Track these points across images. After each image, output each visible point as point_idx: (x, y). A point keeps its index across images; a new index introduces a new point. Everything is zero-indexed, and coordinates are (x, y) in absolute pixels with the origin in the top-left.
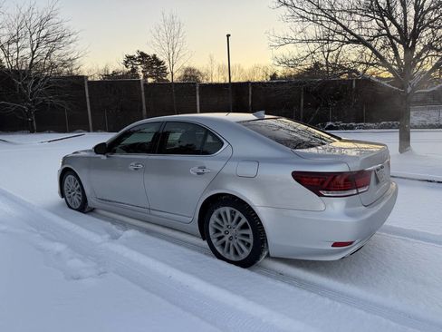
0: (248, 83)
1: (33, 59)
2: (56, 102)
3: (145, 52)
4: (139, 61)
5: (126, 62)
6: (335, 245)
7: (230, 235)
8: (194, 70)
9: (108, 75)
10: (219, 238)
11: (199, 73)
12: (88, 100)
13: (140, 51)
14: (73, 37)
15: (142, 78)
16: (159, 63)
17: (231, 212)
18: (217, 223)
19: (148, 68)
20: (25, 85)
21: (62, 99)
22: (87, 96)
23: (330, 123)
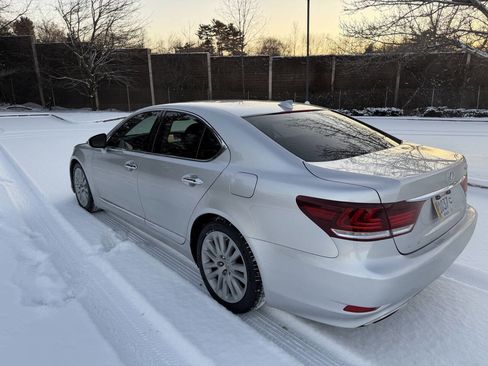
0: (331, 57)
1: (95, 31)
2: (118, 78)
3: (221, 21)
4: (214, 31)
5: (200, 33)
6: (349, 308)
7: (224, 268)
8: (275, 41)
9: (180, 48)
10: (214, 269)
11: (280, 44)
12: (151, 76)
13: (216, 19)
14: (136, 5)
15: (216, 51)
16: (236, 33)
17: (225, 238)
18: (209, 251)
19: (223, 39)
20: (86, 59)
21: (123, 74)
22: (150, 71)
23: (430, 109)
